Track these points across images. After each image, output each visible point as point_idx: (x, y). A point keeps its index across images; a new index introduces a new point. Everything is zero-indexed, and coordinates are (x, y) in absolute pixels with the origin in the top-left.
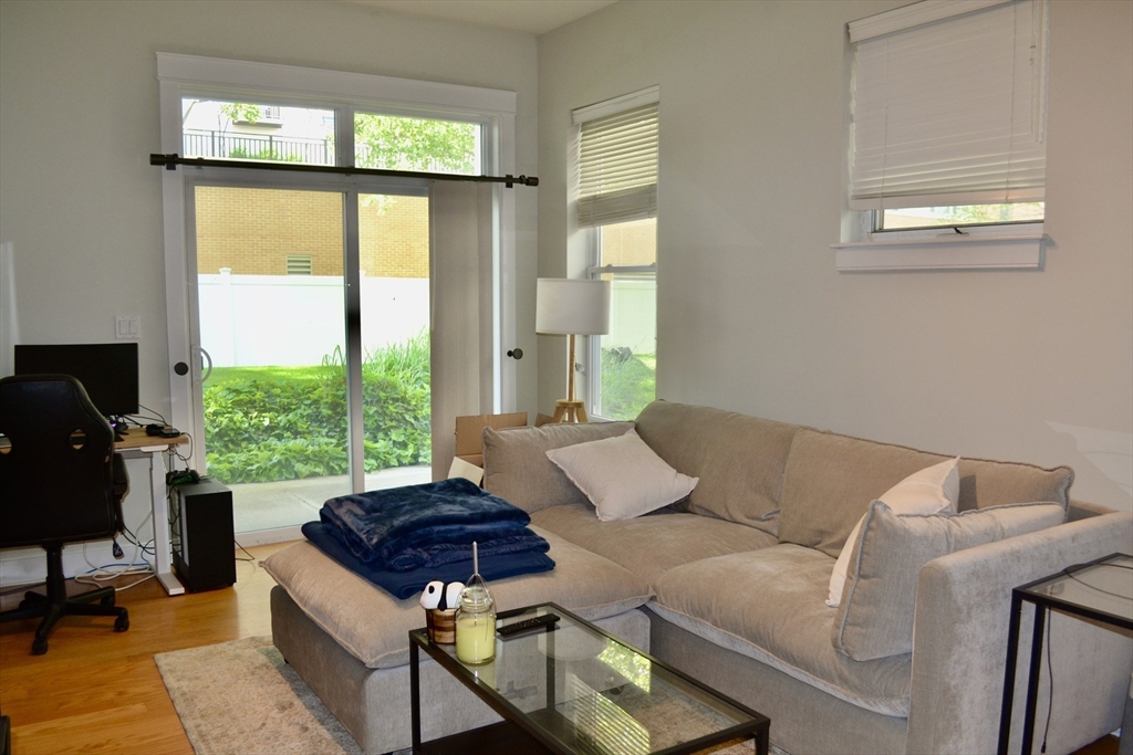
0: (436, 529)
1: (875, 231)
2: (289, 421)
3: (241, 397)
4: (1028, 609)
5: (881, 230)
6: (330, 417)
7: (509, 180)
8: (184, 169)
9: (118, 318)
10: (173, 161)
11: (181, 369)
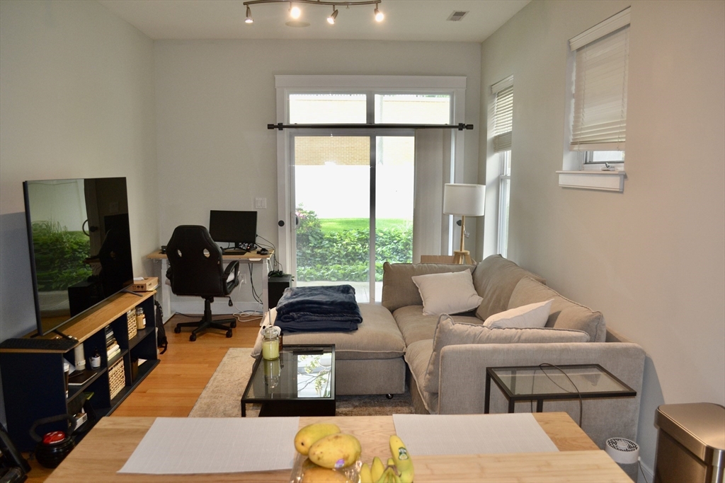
0: (307, 305)
1: (586, 163)
2: (382, 251)
3: (364, 236)
5: (591, 163)
6: (402, 250)
7: (461, 127)
8: (288, 129)
9: (257, 199)
10: (281, 127)
11: (281, 223)
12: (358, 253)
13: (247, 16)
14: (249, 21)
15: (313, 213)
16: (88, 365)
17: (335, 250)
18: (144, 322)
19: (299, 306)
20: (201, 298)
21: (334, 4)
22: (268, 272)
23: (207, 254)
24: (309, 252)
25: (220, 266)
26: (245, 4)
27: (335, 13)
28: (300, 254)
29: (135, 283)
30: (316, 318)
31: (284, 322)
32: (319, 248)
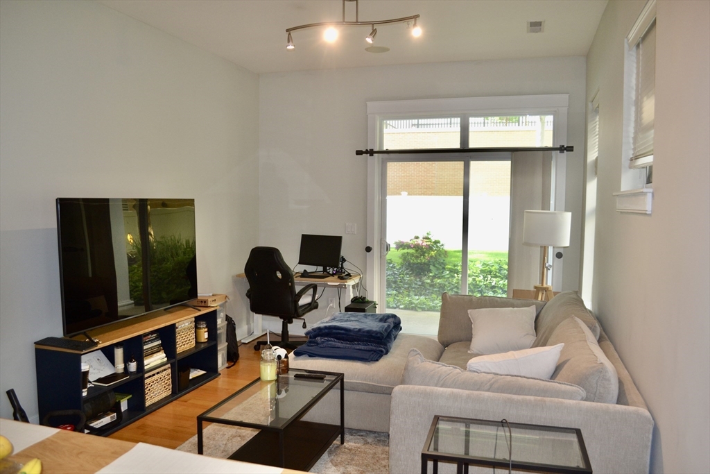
0: (334, 331)
1: (648, 183)
4: (430, 464)
7: (562, 149)
8: (380, 155)
9: (347, 224)
10: (371, 153)
11: (368, 249)
12: (478, 285)
13: (289, 42)
14: (291, 47)
15: (439, 242)
16: (126, 368)
17: (455, 280)
18: (206, 335)
19: (327, 331)
20: (278, 318)
21: (373, 23)
22: (352, 297)
23: (279, 275)
24: (429, 281)
25: (292, 288)
26: (287, 31)
27: (374, 33)
28: (420, 283)
29: (199, 298)
30: (339, 344)
31: (308, 346)
32: (439, 278)
